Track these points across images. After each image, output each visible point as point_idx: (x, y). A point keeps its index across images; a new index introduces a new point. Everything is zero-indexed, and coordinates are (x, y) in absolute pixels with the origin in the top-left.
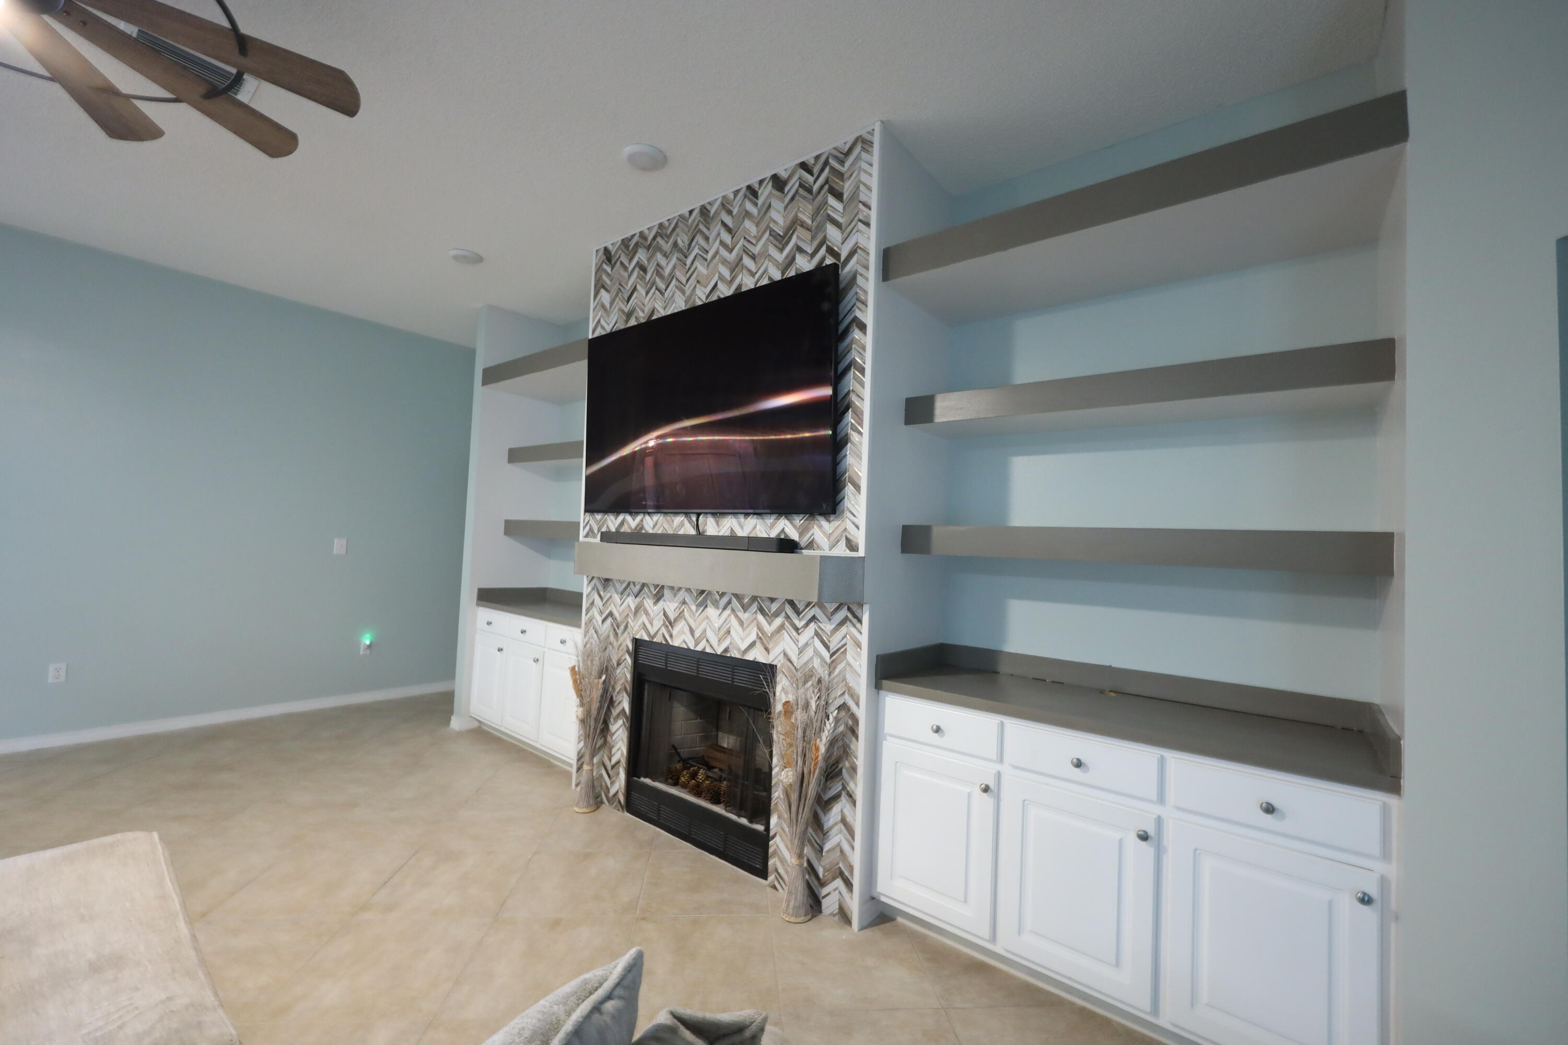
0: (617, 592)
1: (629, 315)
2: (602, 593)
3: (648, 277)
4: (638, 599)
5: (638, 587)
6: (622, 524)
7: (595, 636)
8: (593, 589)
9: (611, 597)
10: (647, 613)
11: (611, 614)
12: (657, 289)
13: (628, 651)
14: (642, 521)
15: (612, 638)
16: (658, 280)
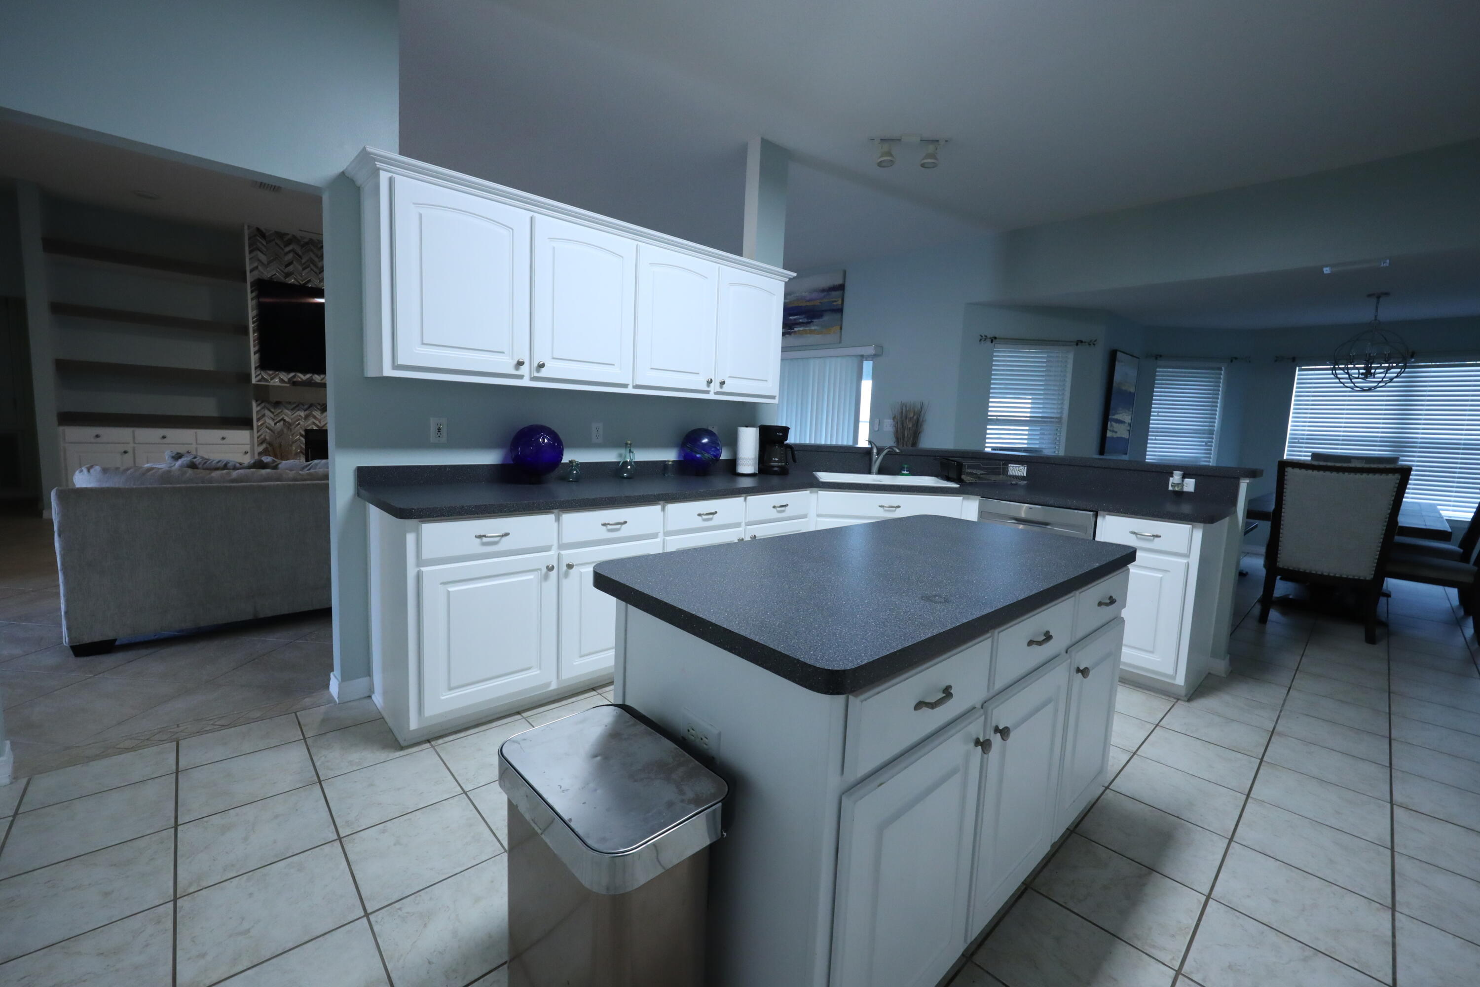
0: (288, 409)
1: (288, 275)
2: (273, 410)
3: (303, 261)
4: (307, 412)
5: (306, 407)
6: (294, 376)
7: (268, 431)
8: (263, 408)
9: (282, 411)
10: (315, 417)
11: (283, 419)
12: (312, 270)
13: (301, 435)
14: (312, 376)
15: (285, 430)
16: (311, 265)
